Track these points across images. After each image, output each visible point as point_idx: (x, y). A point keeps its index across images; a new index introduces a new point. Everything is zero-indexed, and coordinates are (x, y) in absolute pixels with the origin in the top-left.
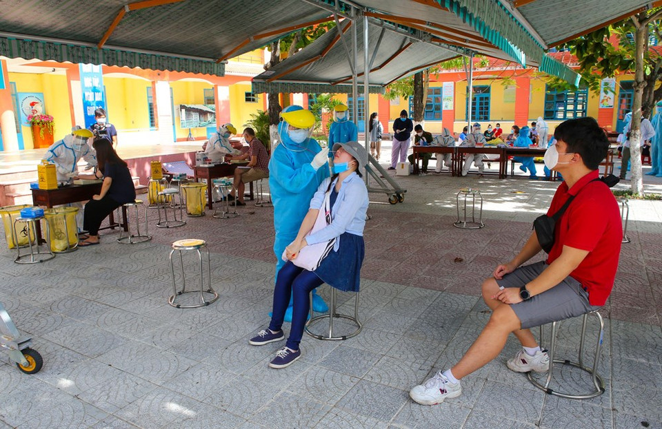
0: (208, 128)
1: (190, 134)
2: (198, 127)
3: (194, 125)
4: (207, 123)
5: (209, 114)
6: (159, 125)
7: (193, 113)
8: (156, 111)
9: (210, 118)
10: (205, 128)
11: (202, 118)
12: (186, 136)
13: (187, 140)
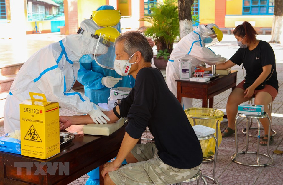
0: (52, 22)
1: (36, 27)
2: (44, 21)
3: (40, 18)
4: (52, 16)
5: (53, 8)
6: (11, 18)
7: (39, 7)
8: (9, 3)
9: (54, 11)
10: (49, 21)
11: (48, 12)
12: (32, 29)
13: (33, 32)
